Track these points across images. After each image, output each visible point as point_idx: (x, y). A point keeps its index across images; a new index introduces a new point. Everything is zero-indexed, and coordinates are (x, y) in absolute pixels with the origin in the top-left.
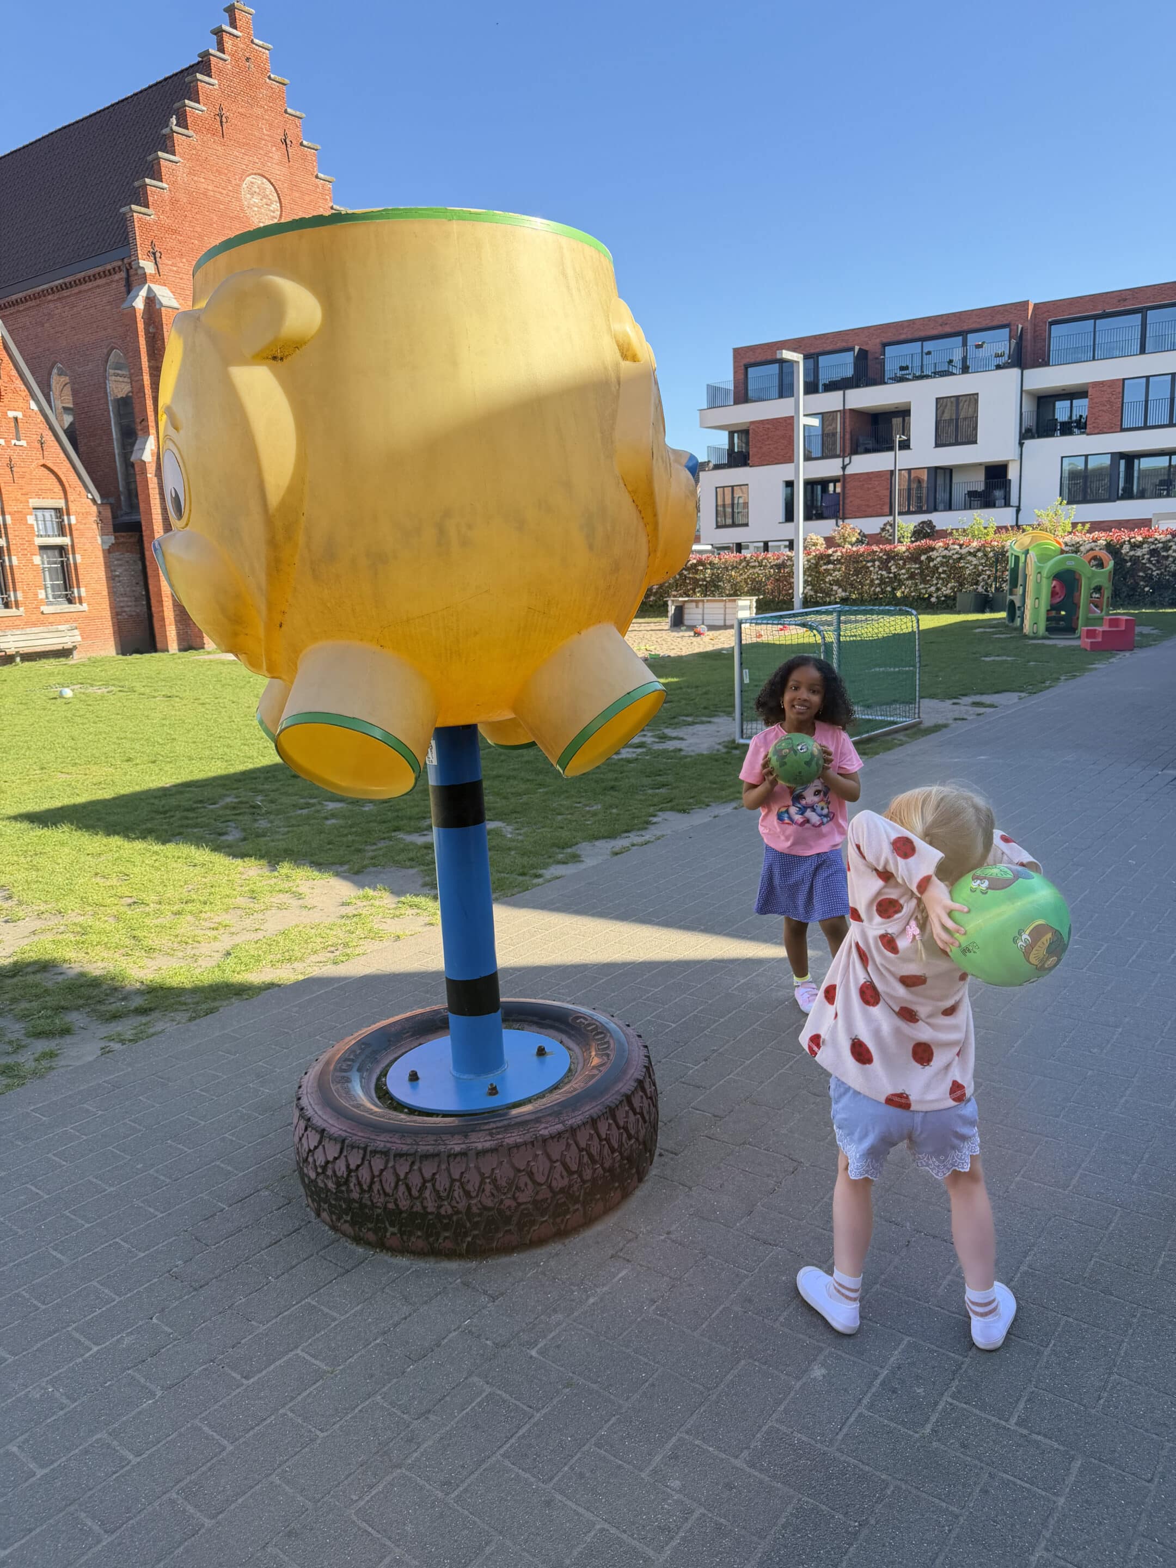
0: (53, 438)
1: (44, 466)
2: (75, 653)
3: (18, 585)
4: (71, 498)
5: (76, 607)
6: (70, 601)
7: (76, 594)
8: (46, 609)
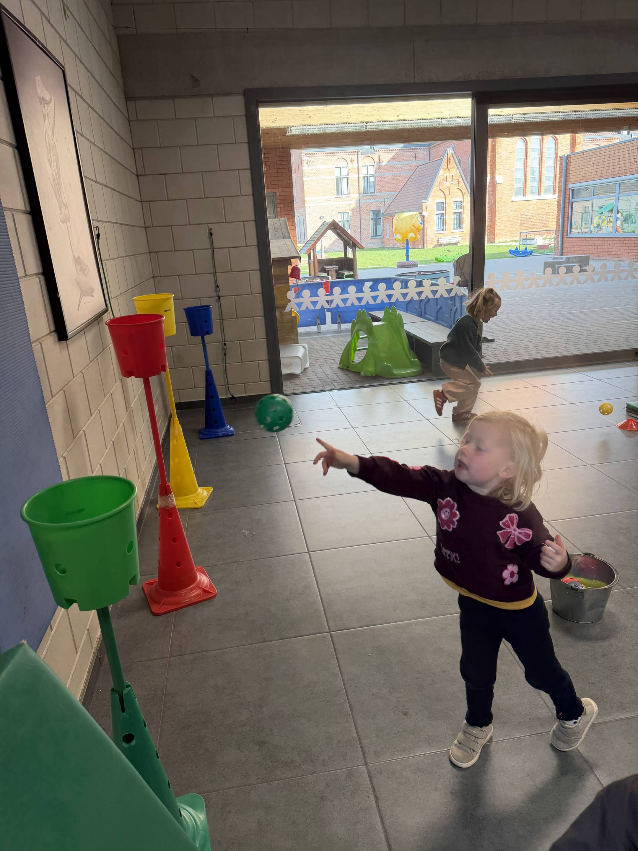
0: (462, 180)
1: (458, 188)
2: (459, 243)
3: (446, 224)
4: (464, 197)
5: (462, 230)
6: (460, 229)
7: (462, 227)
8: (453, 231)
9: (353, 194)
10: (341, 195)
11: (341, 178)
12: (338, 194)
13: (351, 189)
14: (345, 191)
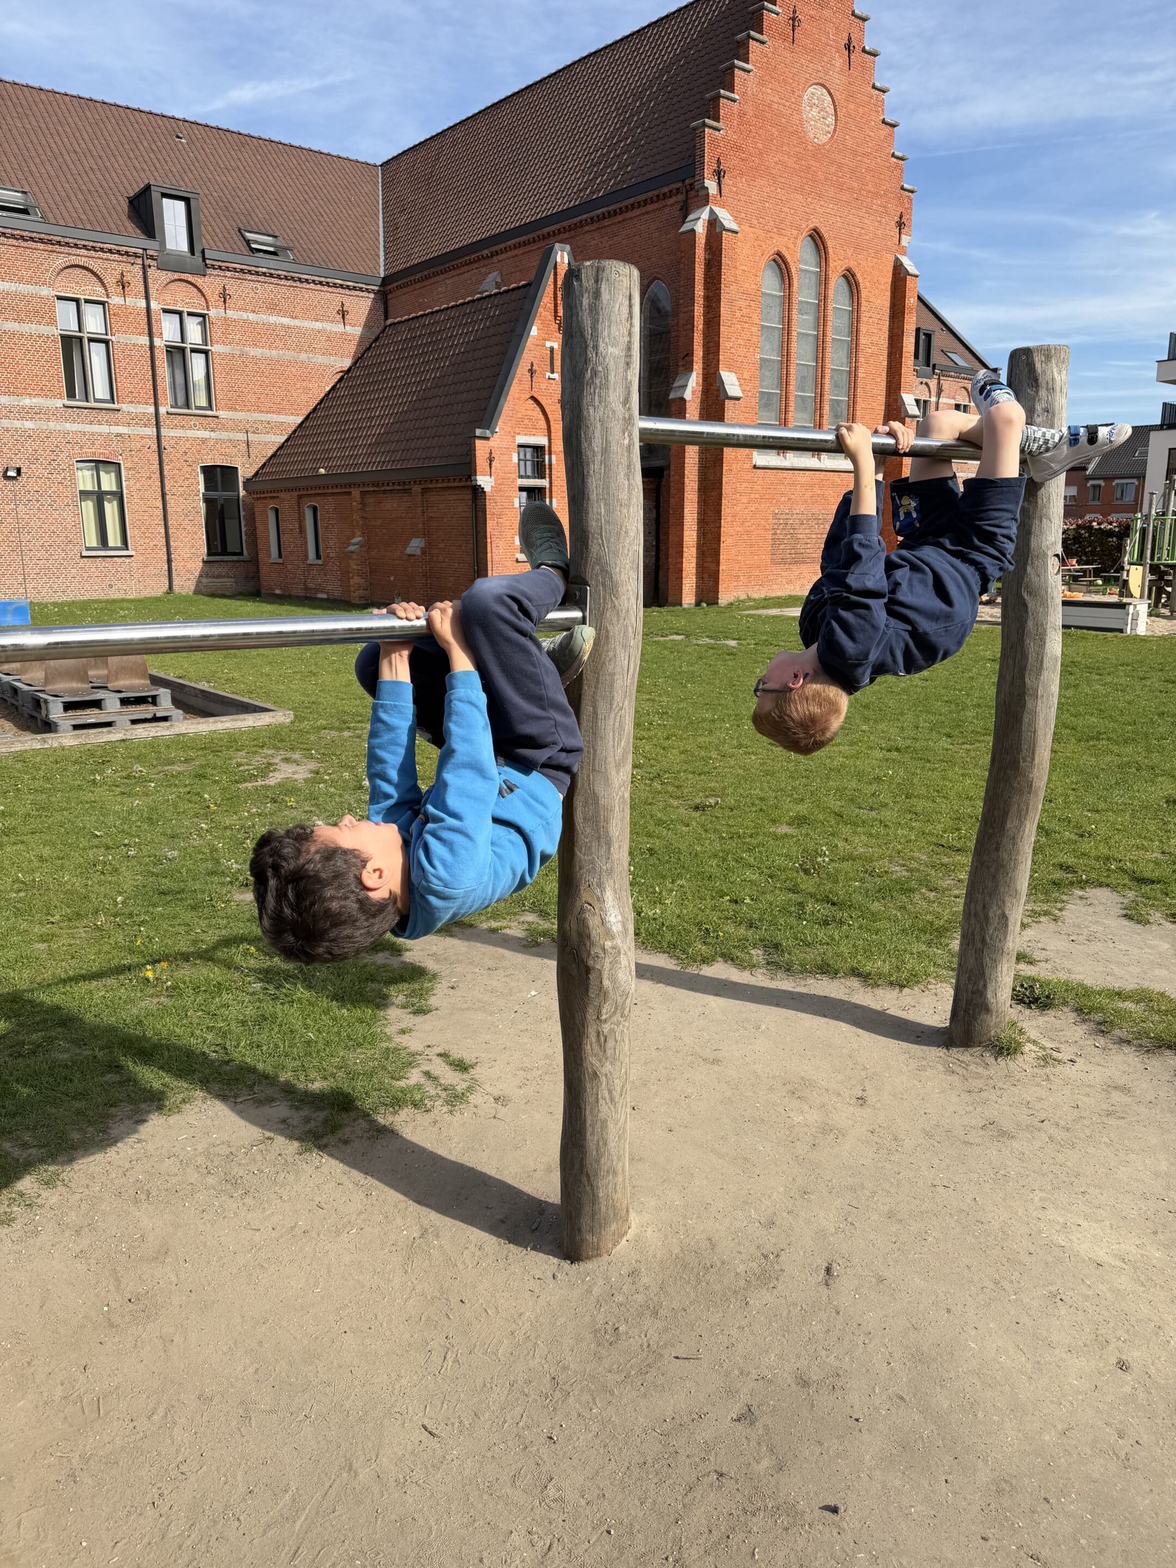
9: (132, 402)
10: (87, 401)
11: (81, 339)
12: (71, 394)
13: (123, 384)
14: (100, 389)
